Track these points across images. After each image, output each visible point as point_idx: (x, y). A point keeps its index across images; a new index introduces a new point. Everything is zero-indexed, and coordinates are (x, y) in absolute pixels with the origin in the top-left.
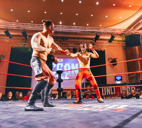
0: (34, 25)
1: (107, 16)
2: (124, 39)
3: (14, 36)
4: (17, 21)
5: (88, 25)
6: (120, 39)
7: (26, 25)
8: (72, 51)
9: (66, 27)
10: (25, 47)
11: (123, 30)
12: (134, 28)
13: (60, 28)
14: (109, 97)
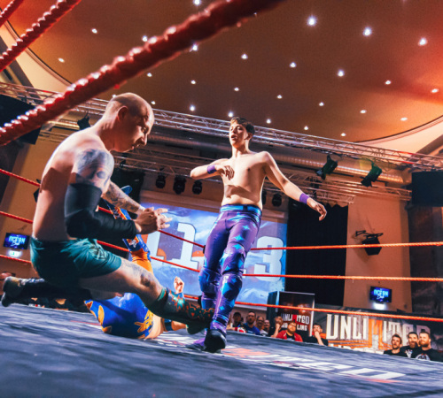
0: (159, 113)
2: (409, 180)
6: (396, 180)
10: (124, 169)
12: (440, 152)
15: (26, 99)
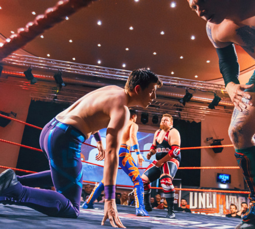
0: (77, 65)
4: (48, 55)
7: (63, 63)
8: (140, 117)
10: (56, 102)
13: (123, 75)
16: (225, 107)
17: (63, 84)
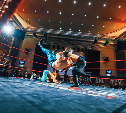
0: (52, 30)
1: (104, 27)
2: (116, 43)
3: (39, 36)
4: (42, 27)
5: (89, 32)
6: (112, 44)
7: (47, 30)
8: (77, 49)
9: (74, 32)
11: (116, 37)
12: (124, 36)
13: (70, 33)
14: (100, 85)
15: (21, 29)
16: (110, 45)
17: (47, 38)
